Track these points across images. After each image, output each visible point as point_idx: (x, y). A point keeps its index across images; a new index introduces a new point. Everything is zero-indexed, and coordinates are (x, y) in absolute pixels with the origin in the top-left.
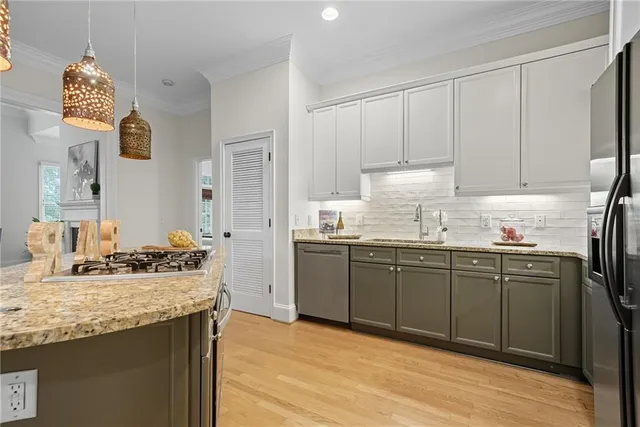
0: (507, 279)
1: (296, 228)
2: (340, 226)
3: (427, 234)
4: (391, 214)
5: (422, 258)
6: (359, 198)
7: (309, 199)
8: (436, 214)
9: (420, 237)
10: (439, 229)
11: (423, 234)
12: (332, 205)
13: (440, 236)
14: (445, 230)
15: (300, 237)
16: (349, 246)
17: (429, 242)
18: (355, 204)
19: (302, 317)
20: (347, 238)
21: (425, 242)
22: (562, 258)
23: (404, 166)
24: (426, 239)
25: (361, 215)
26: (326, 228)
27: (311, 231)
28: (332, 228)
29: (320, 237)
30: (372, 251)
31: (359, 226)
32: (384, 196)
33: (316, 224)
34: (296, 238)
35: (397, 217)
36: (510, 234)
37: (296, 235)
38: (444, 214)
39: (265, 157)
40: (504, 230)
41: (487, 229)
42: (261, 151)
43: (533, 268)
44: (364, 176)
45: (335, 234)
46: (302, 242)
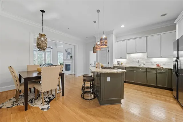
0: (158, 73)
2: (122, 64)
4: (132, 62)
6: (126, 58)
7: (116, 59)
8: (142, 62)
10: (143, 64)
12: (119, 60)
14: (144, 64)
16: (125, 67)
18: (125, 60)
22: (169, 69)
23: (136, 52)
24: (140, 66)
25: (126, 62)
26: (118, 64)
27: (116, 65)
28: (120, 64)
29: (117, 66)
30: (130, 68)
31: (125, 64)
32: (131, 58)
33: (116, 63)
36: (158, 65)
37: (114, 65)
38: (144, 62)
39: (108, 51)
40: (157, 65)
41: (153, 64)
42: (107, 50)
43: (163, 71)
44: (127, 54)
45: (121, 65)
46: (115, 67)
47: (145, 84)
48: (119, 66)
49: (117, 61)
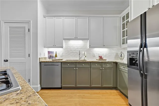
0: (103, 68)
1: (40, 57)
2: (56, 56)
3: (81, 58)
4: (71, 53)
5: (83, 65)
6: (62, 47)
7: (44, 47)
8: (83, 53)
9: (79, 59)
10: (84, 56)
11: (80, 58)
12: (51, 50)
13: (85, 58)
14: (85, 57)
15: (41, 60)
16: (61, 62)
17: (82, 60)
18: (61, 49)
19: (42, 89)
20: (59, 60)
21: (81, 60)
22: (114, 63)
23: (76, 39)
24: (81, 59)
25: (62, 53)
26: (50, 57)
27: (45, 58)
28: (53, 57)
29: (48, 60)
30: (69, 64)
31: (61, 56)
32: (69, 47)
33: (47, 55)
34: (41, 61)
35: (73, 53)
36: (101, 57)
37: (40, 59)
38: (85, 53)
39: (27, 30)
40: (99, 57)
41: (95, 56)
42: (25, 28)
43: (108, 66)
44: (64, 41)
45: (54, 59)
46: (43, 62)
47: (89, 87)
48: (51, 60)
49: (49, 52)
